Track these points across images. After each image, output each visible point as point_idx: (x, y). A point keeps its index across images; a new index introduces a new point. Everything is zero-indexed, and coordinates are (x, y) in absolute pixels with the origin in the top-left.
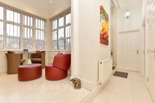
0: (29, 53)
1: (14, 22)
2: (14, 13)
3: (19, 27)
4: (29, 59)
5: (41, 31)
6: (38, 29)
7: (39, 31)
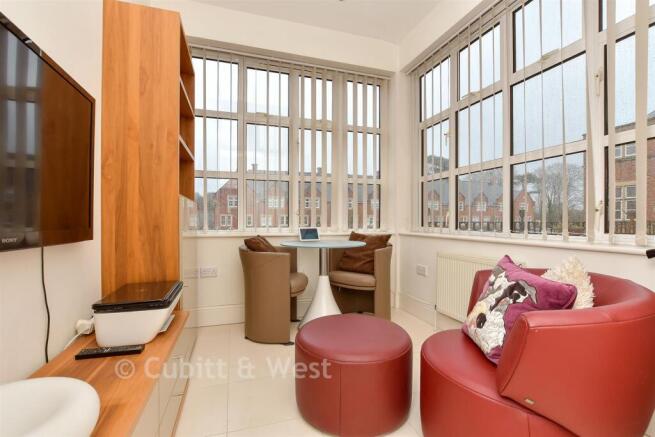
0: (320, 250)
1: (270, 113)
2: (268, 76)
3: (285, 131)
4: (320, 274)
5: (370, 137)
6: (355, 130)
7: (360, 136)
